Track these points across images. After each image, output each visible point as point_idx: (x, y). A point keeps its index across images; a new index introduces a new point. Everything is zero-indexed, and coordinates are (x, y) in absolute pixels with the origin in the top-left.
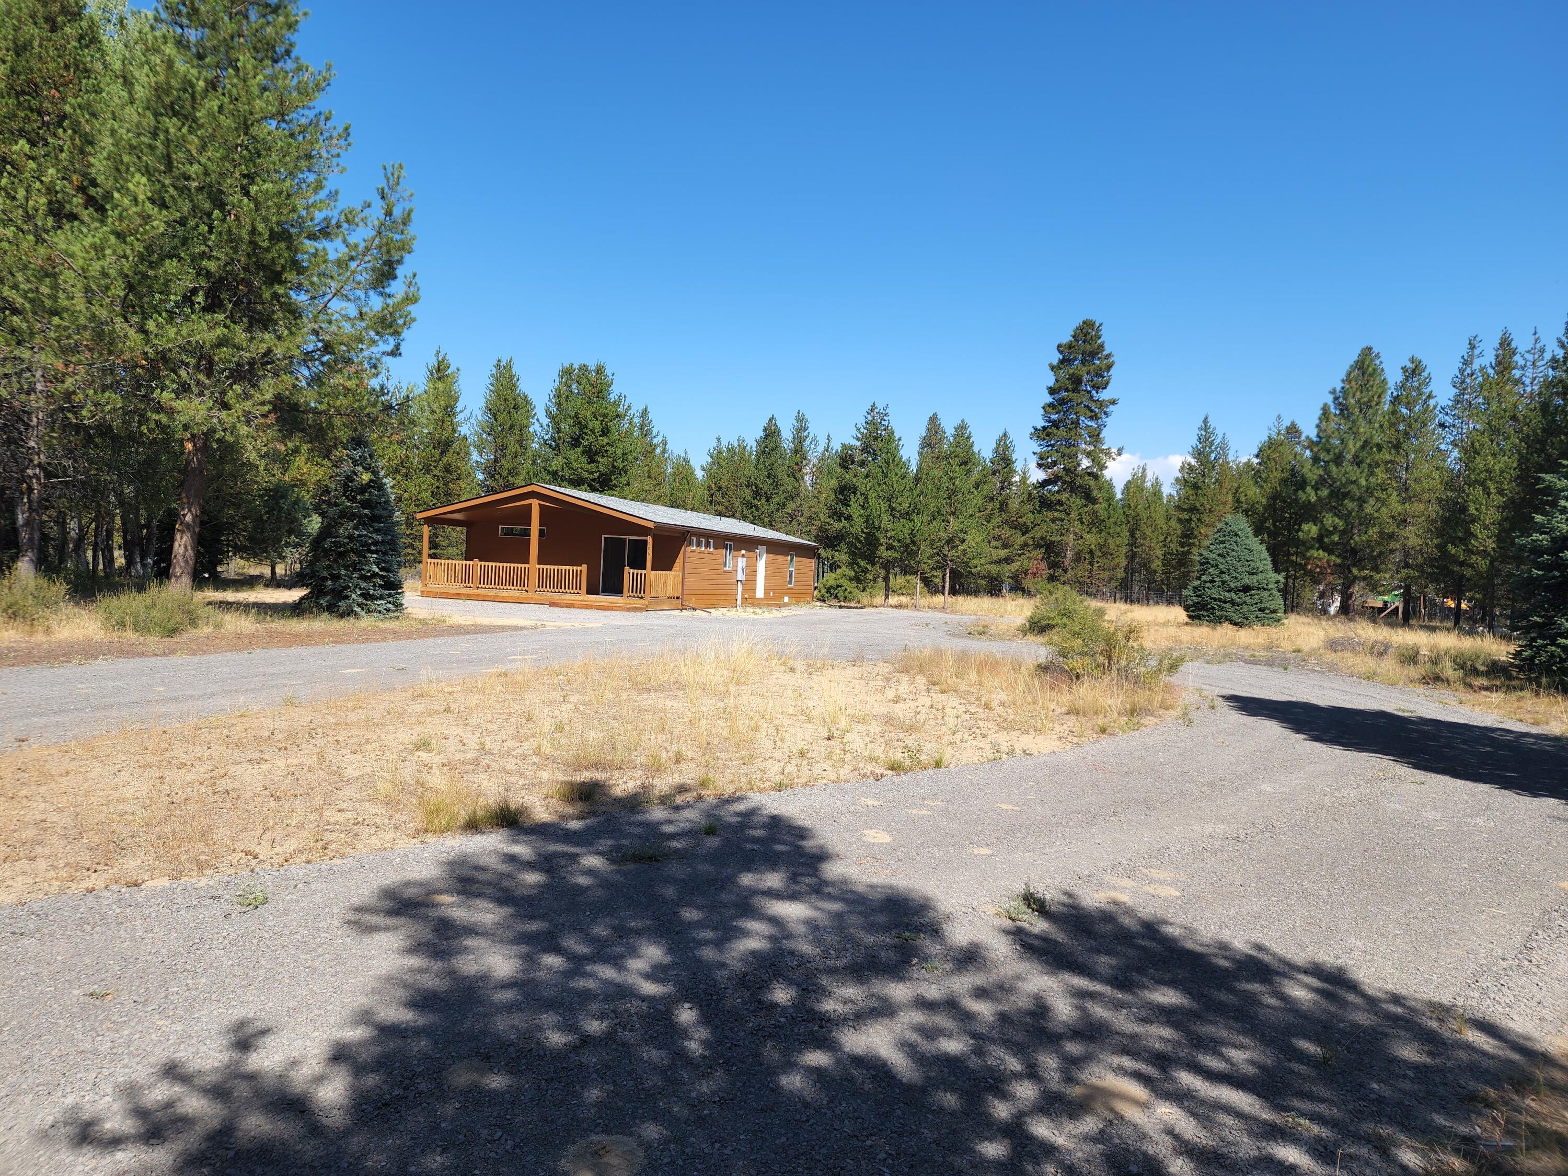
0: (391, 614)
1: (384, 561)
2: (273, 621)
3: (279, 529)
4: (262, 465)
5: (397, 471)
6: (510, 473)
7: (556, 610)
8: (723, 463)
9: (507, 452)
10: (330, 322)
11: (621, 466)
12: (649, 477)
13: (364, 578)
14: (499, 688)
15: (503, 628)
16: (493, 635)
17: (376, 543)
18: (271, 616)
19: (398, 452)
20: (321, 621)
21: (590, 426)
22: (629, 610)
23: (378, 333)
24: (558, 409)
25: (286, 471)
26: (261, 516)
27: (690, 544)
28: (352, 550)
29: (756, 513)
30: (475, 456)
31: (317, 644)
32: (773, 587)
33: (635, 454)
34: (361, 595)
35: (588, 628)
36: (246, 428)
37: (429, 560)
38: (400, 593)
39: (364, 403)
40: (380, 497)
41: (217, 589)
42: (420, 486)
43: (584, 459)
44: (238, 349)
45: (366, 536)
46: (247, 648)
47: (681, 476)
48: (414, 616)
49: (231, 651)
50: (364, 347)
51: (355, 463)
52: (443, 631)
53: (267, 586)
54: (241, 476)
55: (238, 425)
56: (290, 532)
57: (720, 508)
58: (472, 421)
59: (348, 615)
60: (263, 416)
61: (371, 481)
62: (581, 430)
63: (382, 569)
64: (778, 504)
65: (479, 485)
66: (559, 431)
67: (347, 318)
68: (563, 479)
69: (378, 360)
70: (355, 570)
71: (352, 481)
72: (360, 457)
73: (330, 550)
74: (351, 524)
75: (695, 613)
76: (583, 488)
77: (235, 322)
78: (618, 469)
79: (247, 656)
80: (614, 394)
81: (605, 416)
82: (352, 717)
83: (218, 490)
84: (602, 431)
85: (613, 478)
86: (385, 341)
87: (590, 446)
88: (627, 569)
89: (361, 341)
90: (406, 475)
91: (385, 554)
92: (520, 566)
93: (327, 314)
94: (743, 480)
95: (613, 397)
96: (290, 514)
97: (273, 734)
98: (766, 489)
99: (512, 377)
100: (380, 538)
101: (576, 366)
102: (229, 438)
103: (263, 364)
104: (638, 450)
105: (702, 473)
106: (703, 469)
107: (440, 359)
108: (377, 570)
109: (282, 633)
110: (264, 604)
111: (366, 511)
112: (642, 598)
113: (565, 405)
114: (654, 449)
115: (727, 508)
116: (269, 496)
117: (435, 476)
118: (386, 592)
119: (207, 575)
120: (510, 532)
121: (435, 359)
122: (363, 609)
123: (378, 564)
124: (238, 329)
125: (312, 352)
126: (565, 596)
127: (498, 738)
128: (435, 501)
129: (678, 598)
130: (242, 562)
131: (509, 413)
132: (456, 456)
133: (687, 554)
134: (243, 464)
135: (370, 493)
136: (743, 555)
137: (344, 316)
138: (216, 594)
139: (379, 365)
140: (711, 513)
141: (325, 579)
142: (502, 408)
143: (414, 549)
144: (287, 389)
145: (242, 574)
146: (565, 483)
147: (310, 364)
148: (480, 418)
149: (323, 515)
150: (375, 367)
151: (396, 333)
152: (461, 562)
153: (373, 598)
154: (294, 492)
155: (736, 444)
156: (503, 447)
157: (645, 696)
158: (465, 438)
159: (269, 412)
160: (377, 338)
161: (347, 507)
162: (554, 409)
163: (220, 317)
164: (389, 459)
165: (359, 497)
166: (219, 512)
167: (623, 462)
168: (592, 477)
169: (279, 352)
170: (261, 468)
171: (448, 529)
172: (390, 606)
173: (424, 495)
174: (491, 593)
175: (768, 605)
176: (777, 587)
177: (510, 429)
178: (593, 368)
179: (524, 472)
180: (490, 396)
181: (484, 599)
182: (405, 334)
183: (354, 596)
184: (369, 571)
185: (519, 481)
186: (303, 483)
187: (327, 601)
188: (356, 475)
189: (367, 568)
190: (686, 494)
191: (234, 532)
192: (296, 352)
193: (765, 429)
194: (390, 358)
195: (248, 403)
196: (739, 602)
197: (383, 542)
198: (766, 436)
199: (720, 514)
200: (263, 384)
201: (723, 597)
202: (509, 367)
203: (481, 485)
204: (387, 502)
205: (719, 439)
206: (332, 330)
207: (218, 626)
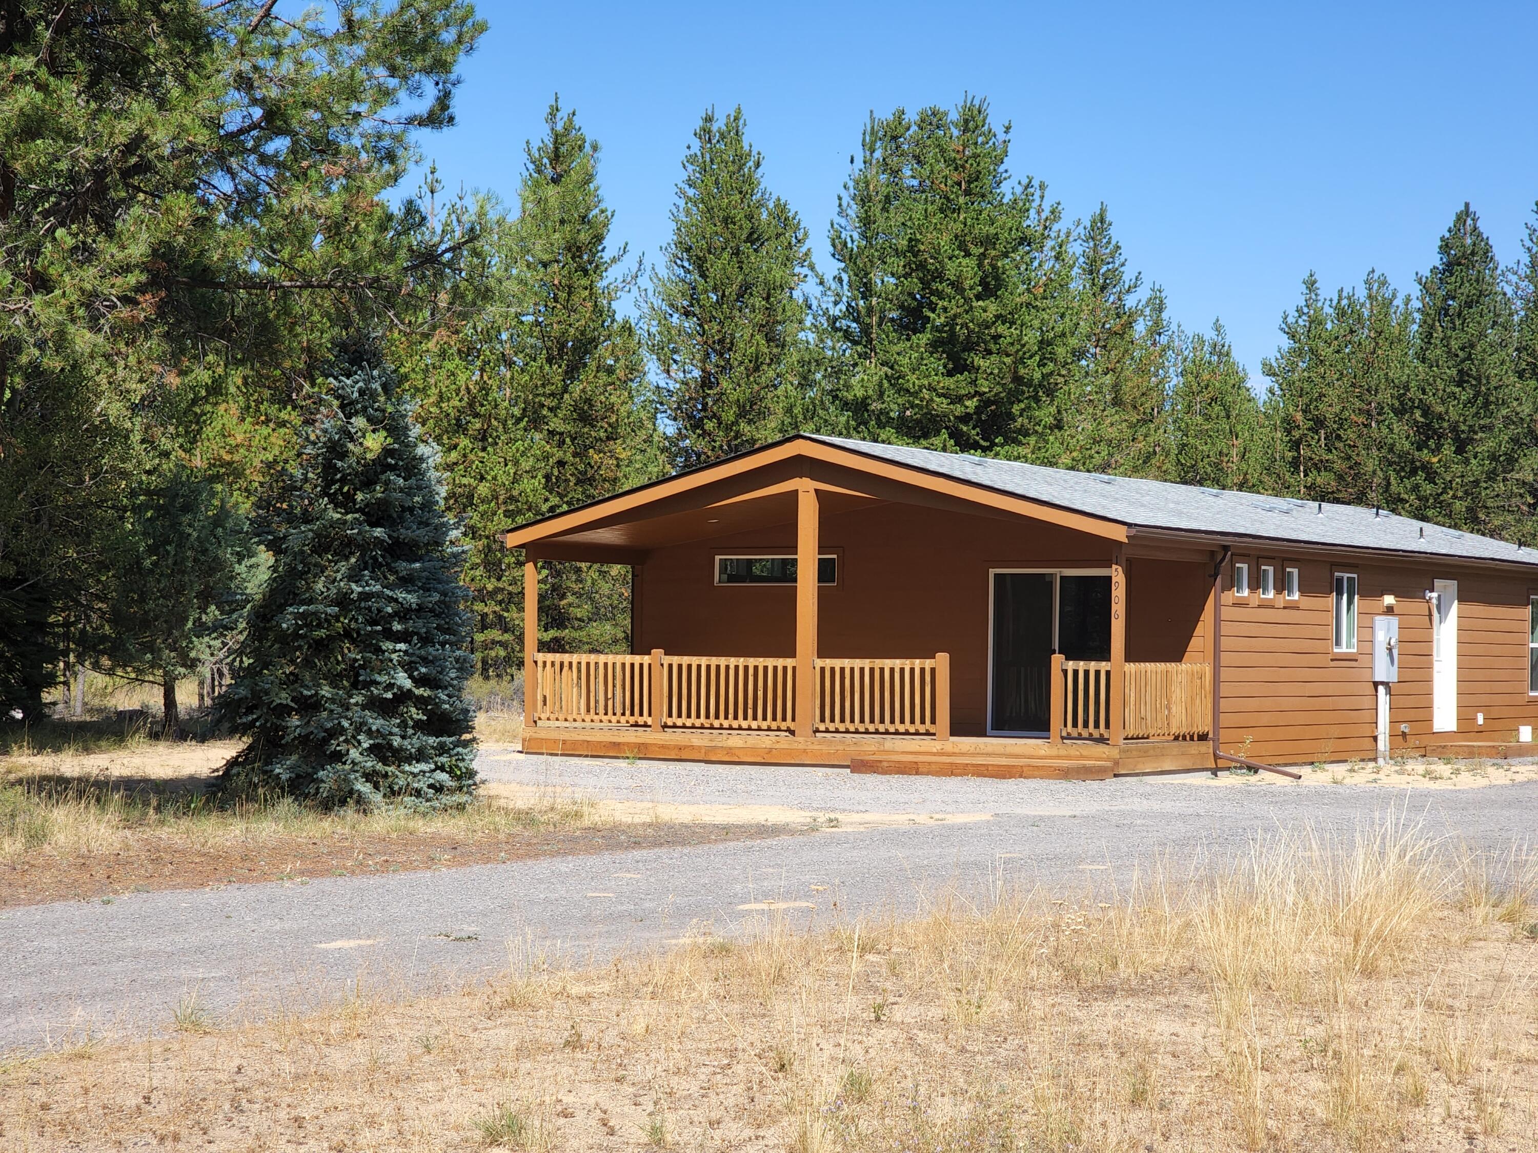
0: (446, 799)
1: (425, 661)
2: (162, 822)
3: (180, 591)
4: (136, 427)
5: (459, 427)
6: (742, 414)
7: (870, 779)
8: (1326, 352)
9: (735, 357)
10: (277, 53)
11: (1037, 375)
12: (1117, 402)
13: (377, 705)
14: (705, 988)
15: (727, 832)
16: (700, 850)
17: (403, 614)
18: (158, 809)
19: (462, 378)
20: (276, 820)
21: (951, 274)
22: (1066, 774)
23: (393, 71)
24: (864, 236)
25: (194, 441)
26: (138, 562)
27: (1232, 582)
28: (347, 634)
29: (1428, 489)
30: (654, 373)
31: (265, 877)
32: (1484, 700)
33: (1073, 342)
34: (372, 750)
35: (952, 828)
36: (88, 335)
37: (540, 657)
38: (466, 744)
39: (366, 250)
40: (409, 492)
41: (40, 747)
42: (516, 463)
43: (936, 363)
44: (67, 139)
45: (379, 595)
46: (100, 891)
47: (1206, 396)
48: (502, 802)
49: (64, 897)
50: (363, 108)
51: (348, 408)
52: (574, 840)
53: (155, 736)
54: (90, 462)
55: (71, 329)
56: (206, 598)
57: (1322, 479)
58: (644, 282)
59: (343, 802)
60: (126, 300)
61: (387, 452)
62: (925, 284)
63: (420, 682)
64: (1493, 457)
65: (663, 450)
66: (867, 291)
67: (318, 38)
68: (883, 419)
69: (396, 138)
70: (355, 685)
71: (343, 455)
72: (362, 392)
73: (296, 636)
74: (343, 567)
75: (1253, 779)
76: (937, 441)
77: (58, 75)
78: (1030, 384)
79: (99, 909)
80: (1013, 182)
81: (989, 241)
82: (339, 1059)
83: (40, 500)
84: (983, 283)
85: (1016, 409)
86: (416, 91)
87: (952, 329)
88: (1057, 659)
89: (352, 92)
90: (483, 437)
91: (426, 640)
92: (770, 662)
93: (272, 33)
94: (1386, 396)
95: (1008, 190)
96: (205, 552)
97: (147, 1100)
98: (1453, 415)
99: (740, 159)
100: (412, 599)
101: (912, 116)
102: (53, 363)
103: (126, 174)
104: (1084, 327)
105: (1268, 382)
106: (1269, 371)
107: (559, 127)
108: (408, 684)
109: (183, 852)
110: (146, 781)
111: (378, 532)
112: (1102, 740)
113: (881, 221)
114: (1129, 325)
115: (1340, 477)
116: (158, 508)
117: (551, 433)
118: (432, 740)
119: (18, 715)
120: (743, 573)
121: (547, 129)
122: (376, 787)
123: (409, 668)
124: (68, 89)
125: (241, 131)
126: (891, 743)
127: (698, 1115)
128: (554, 500)
129: (1203, 737)
130: (100, 680)
131: (737, 253)
132: (603, 378)
133: (1226, 613)
134: (94, 431)
135: (387, 483)
136: (1390, 610)
137: (313, 33)
138: (38, 760)
139: (400, 152)
140: (1296, 494)
141: (283, 711)
142: (718, 242)
143: (506, 630)
144: (179, 230)
145: (100, 711)
146: (889, 432)
147: (234, 162)
148: (663, 273)
149: (275, 546)
150: (391, 157)
151: (440, 66)
152: (619, 659)
153: (399, 757)
154: (213, 494)
155: (1361, 294)
156: (724, 346)
157: (1098, 1007)
158: (627, 329)
159: (140, 289)
160: (393, 82)
161: (333, 524)
162: (853, 236)
163: (27, 63)
164: (441, 395)
165: (359, 496)
166: (42, 553)
167: (1041, 364)
168: (959, 410)
169: (160, 135)
170: (136, 437)
171: (590, 572)
172: (443, 777)
173: (527, 485)
174: (698, 739)
175: (1471, 753)
176: (1498, 700)
177: (740, 296)
178: (954, 116)
179: (779, 409)
180: (688, 213)
181: (680, 756)
182: (463, 66)
183: (354, 754)
184: (390, 686)
185: (768, 430)
186: (235, 472)
187: (291, 769)
188: (352, 440)
189: (383, 678)
190: (1221, 445)
191: (78, 603)
192: (202, 137)
193: (1445, 247)
194: (426, 131)
195: (92, 271)
196: (1383, 744)
197: (420, 608)
198: (1450, 267)
199: (1322, 496)
200: (125, 222)
201: (1336, 731)
202: (734, 132)
203: (671, 448)
204: (428, 505)
205: (1311, 284)
206: (283, 72)
207: (36, 837)
